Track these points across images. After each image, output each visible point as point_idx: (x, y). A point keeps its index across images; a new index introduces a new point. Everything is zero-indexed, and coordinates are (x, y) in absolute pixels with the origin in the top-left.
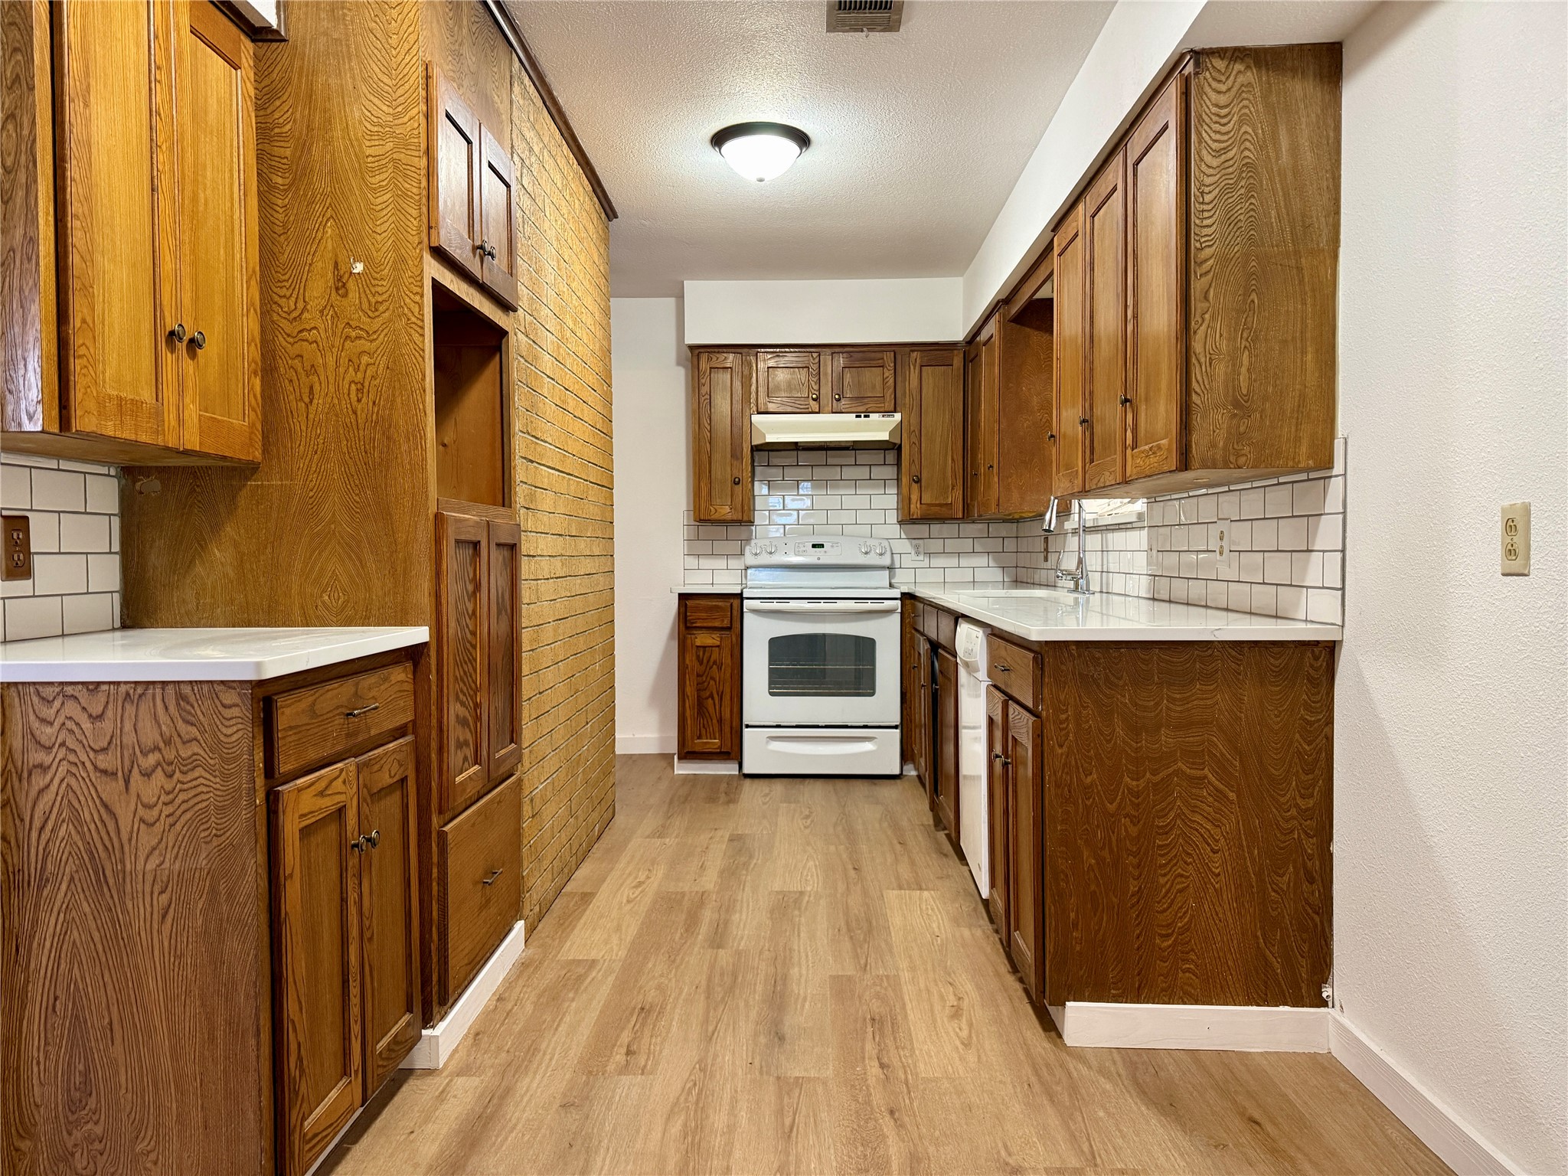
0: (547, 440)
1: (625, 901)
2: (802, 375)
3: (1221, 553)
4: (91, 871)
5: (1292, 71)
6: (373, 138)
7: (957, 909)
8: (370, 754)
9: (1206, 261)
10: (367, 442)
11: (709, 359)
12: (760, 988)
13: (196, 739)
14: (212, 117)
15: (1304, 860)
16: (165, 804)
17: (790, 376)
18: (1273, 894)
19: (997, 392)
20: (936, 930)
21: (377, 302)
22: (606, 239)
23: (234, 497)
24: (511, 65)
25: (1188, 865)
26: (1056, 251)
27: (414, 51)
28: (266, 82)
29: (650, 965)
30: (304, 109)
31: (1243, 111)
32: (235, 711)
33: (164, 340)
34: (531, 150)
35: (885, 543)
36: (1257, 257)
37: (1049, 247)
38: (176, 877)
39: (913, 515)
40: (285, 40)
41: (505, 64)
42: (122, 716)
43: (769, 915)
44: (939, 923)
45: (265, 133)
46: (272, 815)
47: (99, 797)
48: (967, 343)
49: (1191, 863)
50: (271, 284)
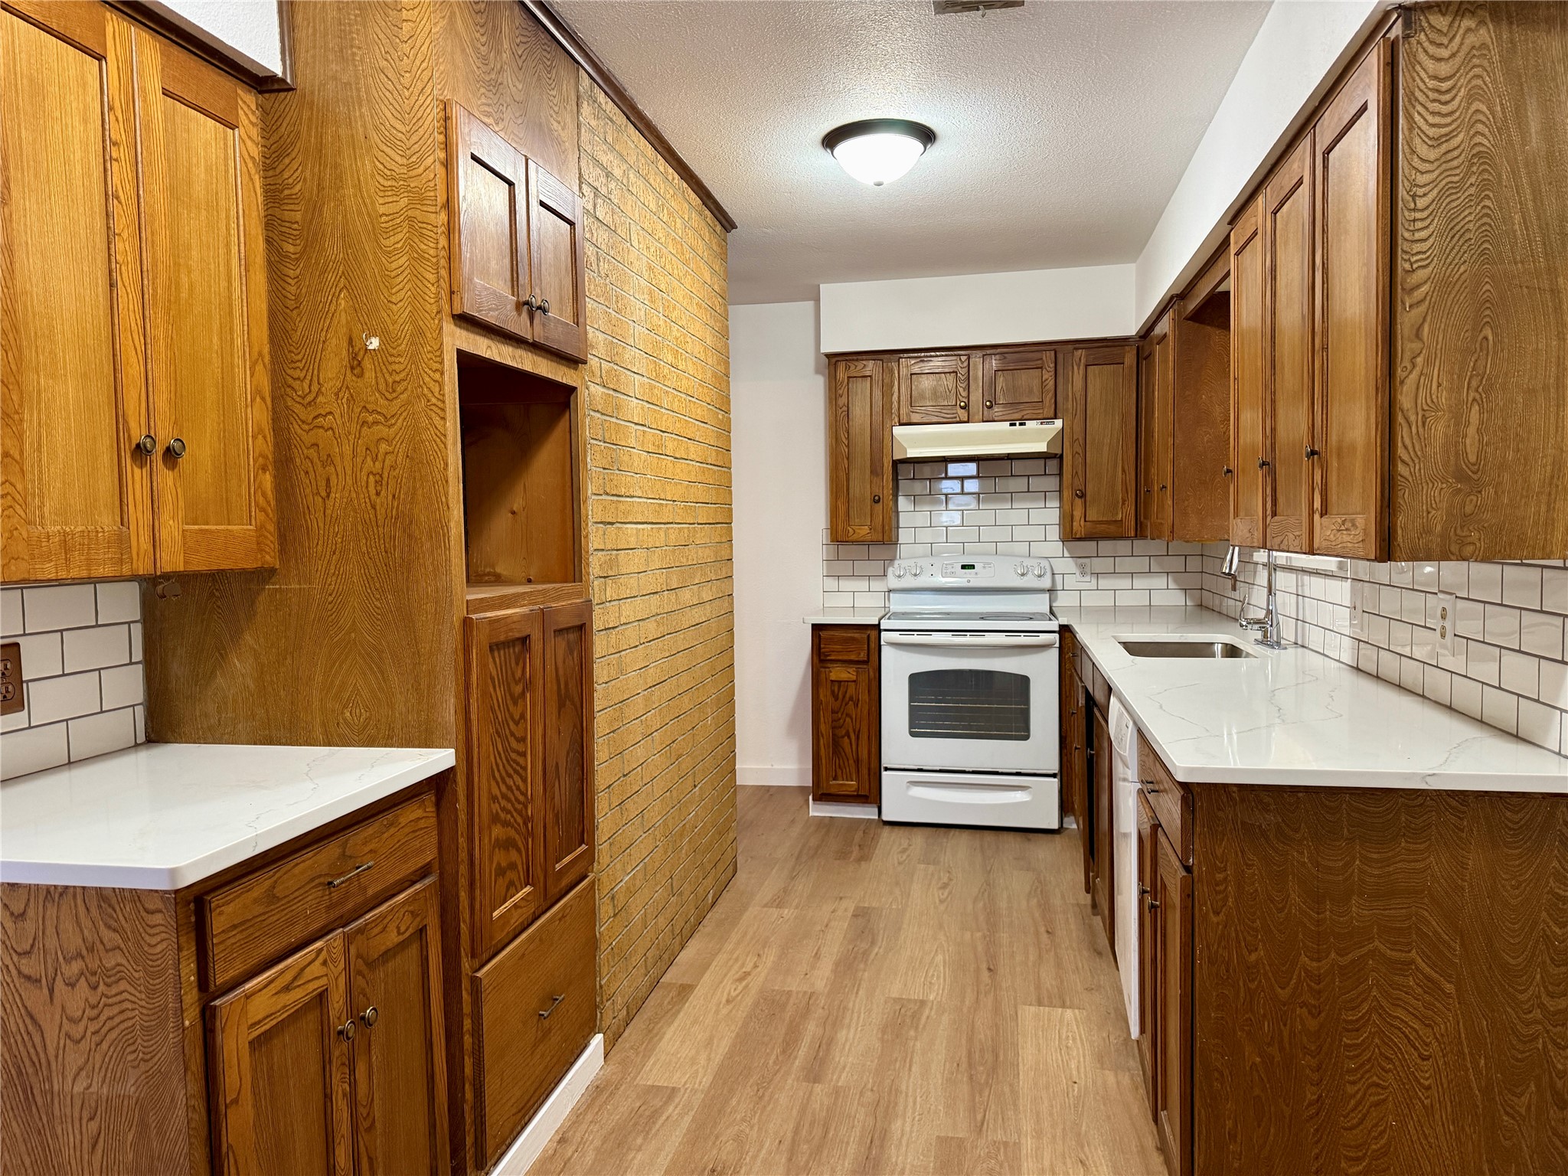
0: (635, 494)
1: (724, 1000)
2: (949, 382)
3: (1443, 636)
4: (19, 1089)
5: (1546, 23)
6: (387, 194)
7: (1104, 1039)
8: (368, 916)
9: (1418, 286)
10: (387, 540)
11: (848, 368)
12: (852, 1149)
13: (119, 948)
14: (199, 189)
15: (1551, 1077)
16: (91, 1019)
17: (935, 383)
18: (1506, 1118)
19: (1171, 401)
20: (1074, 1073)
21: (394, 382)
22: (723, 255)
23: (253, 603)
24: (577, 83)
25: (1386, 1072)
26: (1233, 249)
27: (428, 90)
28: (275, 137)
29: (734, 1102)
30: (313, 166)
31: (1474, 82)
32: (158, 918)
33: (128, 455)
34: (609, 175)
35: (1045, 563)
36: (1492, 277)
37: (1225, 243)
38: (104, 1104)
39: (1076, 534)
40: (292, 89)
41: (567, 86)
42: (44, 917)
43: (880, 1036)
44: (1079, 1062)
45: (275, 196)
46: (208, 1034)
47: (23, 1005)
48: (1140, 337)
49: (1390, 1070)
50: (285, 365)
